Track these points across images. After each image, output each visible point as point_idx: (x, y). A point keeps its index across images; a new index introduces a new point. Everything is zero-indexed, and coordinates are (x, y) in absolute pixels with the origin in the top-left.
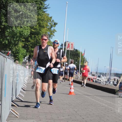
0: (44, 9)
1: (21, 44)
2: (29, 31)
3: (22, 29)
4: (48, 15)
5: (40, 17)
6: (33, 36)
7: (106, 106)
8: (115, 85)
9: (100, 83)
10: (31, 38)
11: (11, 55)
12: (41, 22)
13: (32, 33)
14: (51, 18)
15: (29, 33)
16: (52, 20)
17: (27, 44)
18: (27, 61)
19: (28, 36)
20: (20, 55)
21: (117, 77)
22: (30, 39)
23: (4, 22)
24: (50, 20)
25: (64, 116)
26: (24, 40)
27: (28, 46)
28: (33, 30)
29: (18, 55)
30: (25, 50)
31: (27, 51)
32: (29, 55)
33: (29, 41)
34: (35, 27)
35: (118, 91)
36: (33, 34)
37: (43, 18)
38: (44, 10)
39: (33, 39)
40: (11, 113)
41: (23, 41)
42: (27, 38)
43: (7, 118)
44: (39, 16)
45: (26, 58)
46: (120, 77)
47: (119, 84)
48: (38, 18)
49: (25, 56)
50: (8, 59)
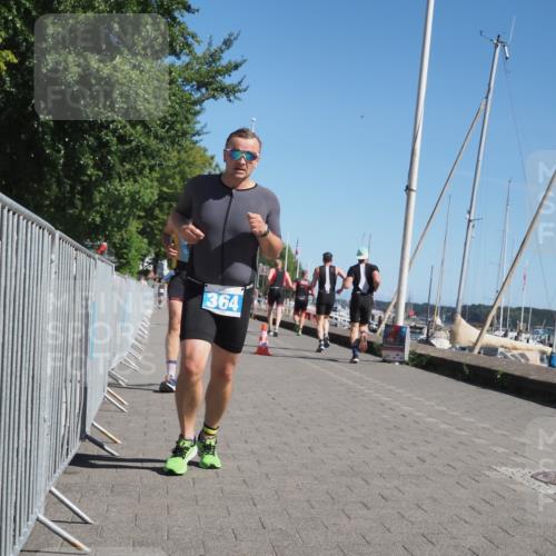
0: (194, 135)
1: (134, 226)
2: (156, 192)
3: (137, 186)
4: (205, 150)
5: (183, 155)
6: (166, 204)
7: (350, 383)
8: (374, 331)
9: (336, 325)
10: (161, 210)
11: (110, 253)
12: (187, 169)
13: (163, 197)
14: (212, 158)
15: (156, 197)
16: (214, 164)
17: (149, 225)
18: (151, 268)
19: (154, 204)
20: (133, 252)
21: (379, 312)
22: (157, 211)
23: (93, 167)
24: (210, 164)
25: (241, 410)
26: (142, 214)
27: (152, 230)
28: (165, 189)
29: (127, 254)
30: (146, 240)
31: (150, 244)
32: (155, 253)
33: (157, 218)
34: (171, 182)
35: (381, 345)
36: (165, 199)
37: (191, 159)
38: (195, 138)
39: (167, 211)
40: (106, 402)
41: (139, 217)
42: (150, 209)
43: (98, 414)
44: (182, 153)
45: (147, 260)
46: (385, 311)
47: (383, 326)
48: (179, 159)
49: (145, 256)
50: (99, 262)
